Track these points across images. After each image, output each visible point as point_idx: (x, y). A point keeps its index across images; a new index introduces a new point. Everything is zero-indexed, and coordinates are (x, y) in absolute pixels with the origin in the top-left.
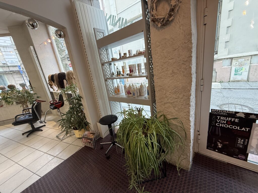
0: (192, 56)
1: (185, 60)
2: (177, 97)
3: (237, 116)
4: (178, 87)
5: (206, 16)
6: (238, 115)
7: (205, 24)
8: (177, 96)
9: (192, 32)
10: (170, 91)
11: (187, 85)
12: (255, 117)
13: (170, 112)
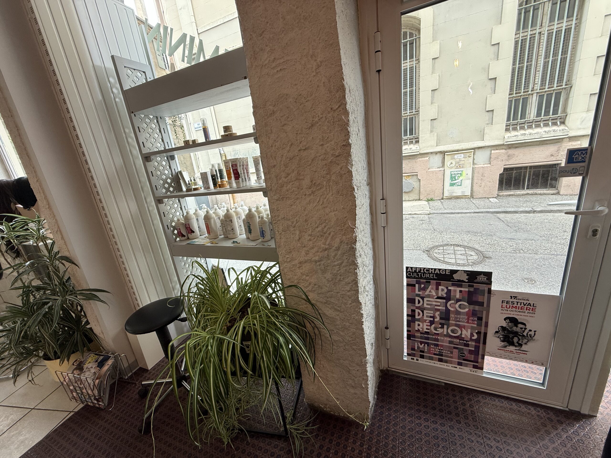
0: (349, 145)
1: (337, 154)
2: (327, 247)
3: (453, 279)
4: (327, 221)
5: (379, 51)
6: (456, 276)
7: (379, 71)
8: (327, 243)
9: (345, 84)
10: (310, 232)
11: (345, 216)
12: (485, 279)
13: (315, 285)
